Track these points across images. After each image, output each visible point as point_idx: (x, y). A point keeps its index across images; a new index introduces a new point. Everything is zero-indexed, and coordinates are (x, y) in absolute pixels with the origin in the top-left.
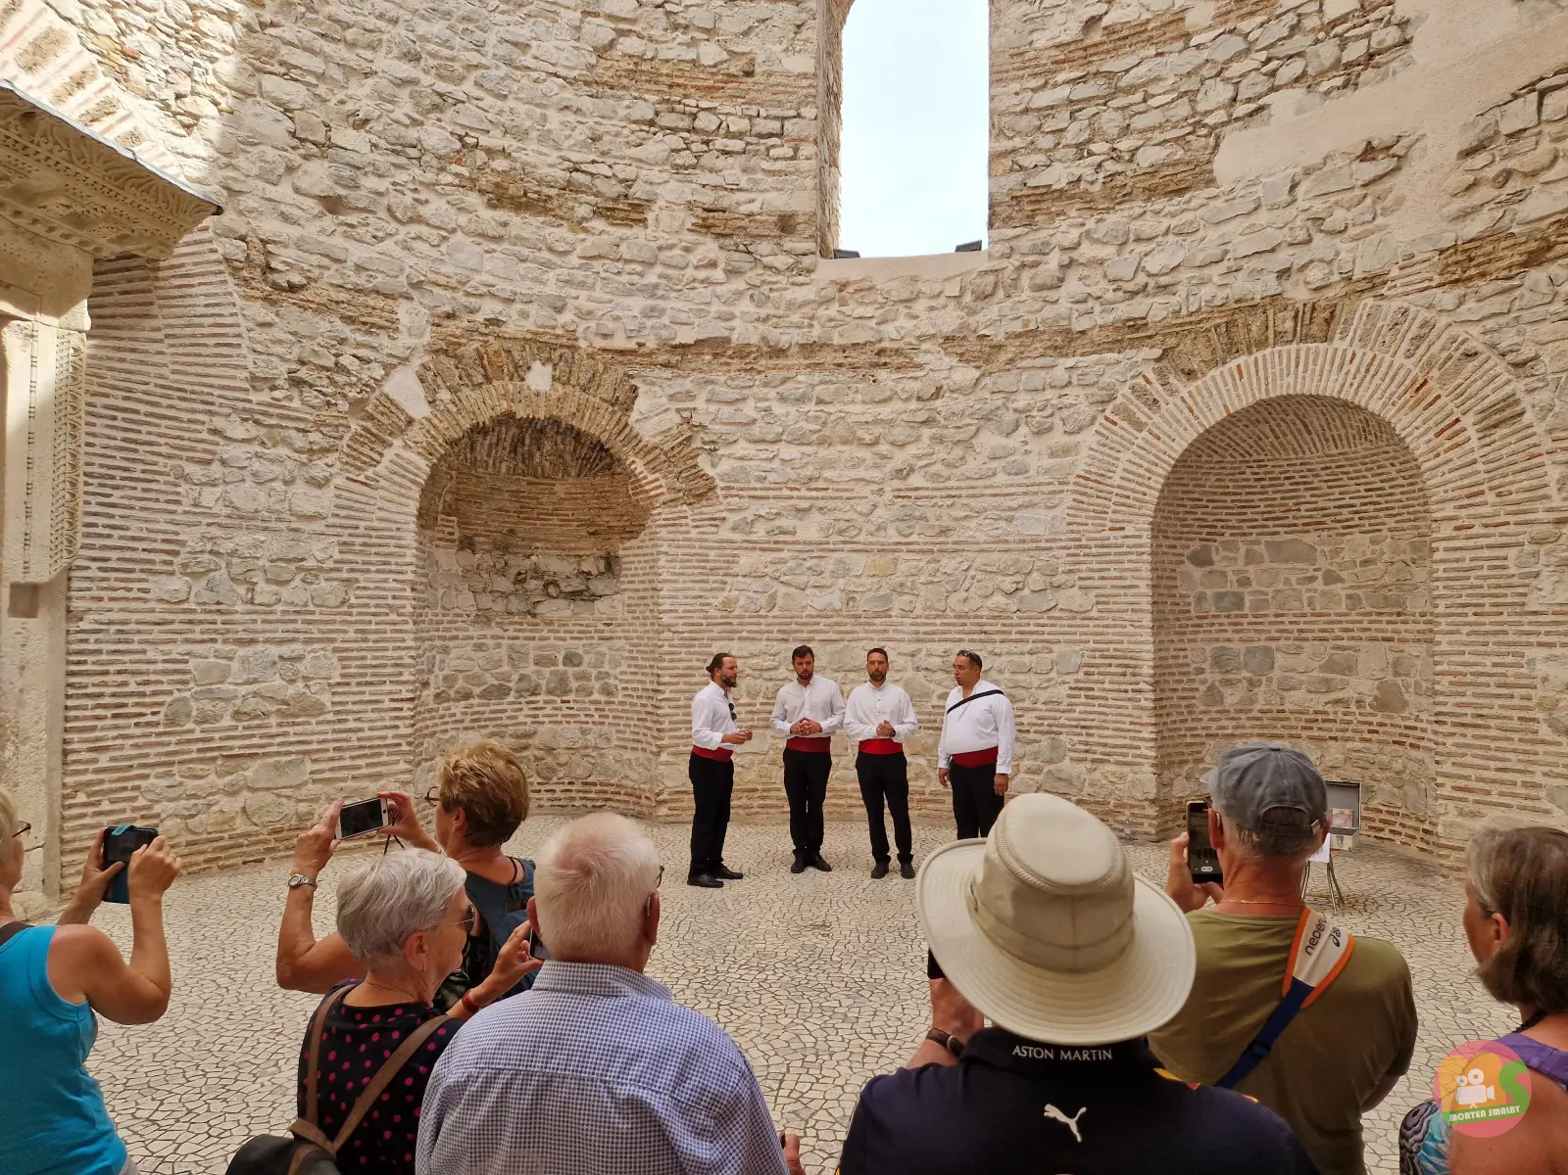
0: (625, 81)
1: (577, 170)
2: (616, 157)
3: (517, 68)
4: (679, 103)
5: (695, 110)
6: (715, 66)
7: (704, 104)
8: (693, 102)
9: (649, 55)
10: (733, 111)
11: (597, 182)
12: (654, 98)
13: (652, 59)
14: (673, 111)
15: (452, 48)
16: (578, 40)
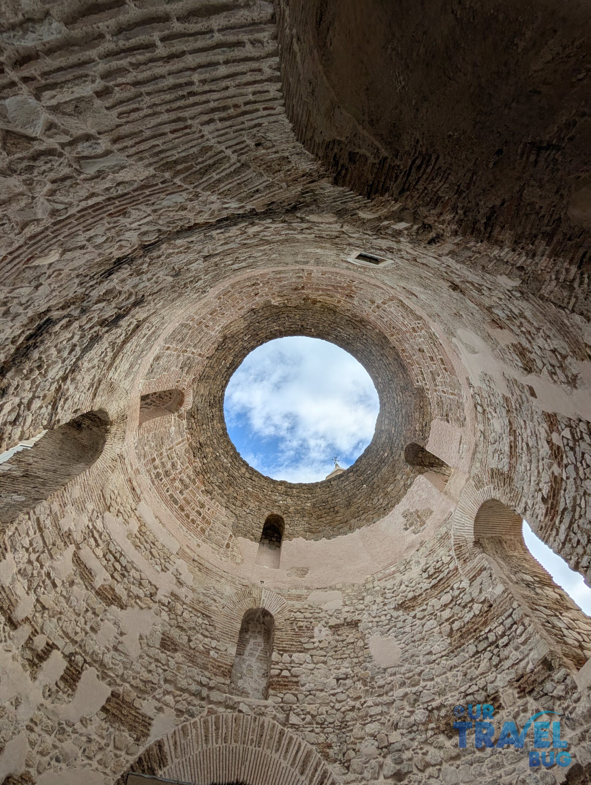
0: (462, 641)
1: (467, 695)
2: (475, 678)
3: (432, 663)
4: (480, 636)
5: (485, 636)
6: (480, 612)
7: (487, 630)
8: (483, 633)
9: (462, 624)
10: (495, 625)
11: (475, 696)
12: (472, 640)
13: (464, 626)
14: (480, 641)
15: (412, 671)
16: (442, 637)
